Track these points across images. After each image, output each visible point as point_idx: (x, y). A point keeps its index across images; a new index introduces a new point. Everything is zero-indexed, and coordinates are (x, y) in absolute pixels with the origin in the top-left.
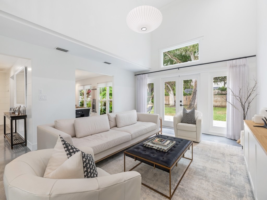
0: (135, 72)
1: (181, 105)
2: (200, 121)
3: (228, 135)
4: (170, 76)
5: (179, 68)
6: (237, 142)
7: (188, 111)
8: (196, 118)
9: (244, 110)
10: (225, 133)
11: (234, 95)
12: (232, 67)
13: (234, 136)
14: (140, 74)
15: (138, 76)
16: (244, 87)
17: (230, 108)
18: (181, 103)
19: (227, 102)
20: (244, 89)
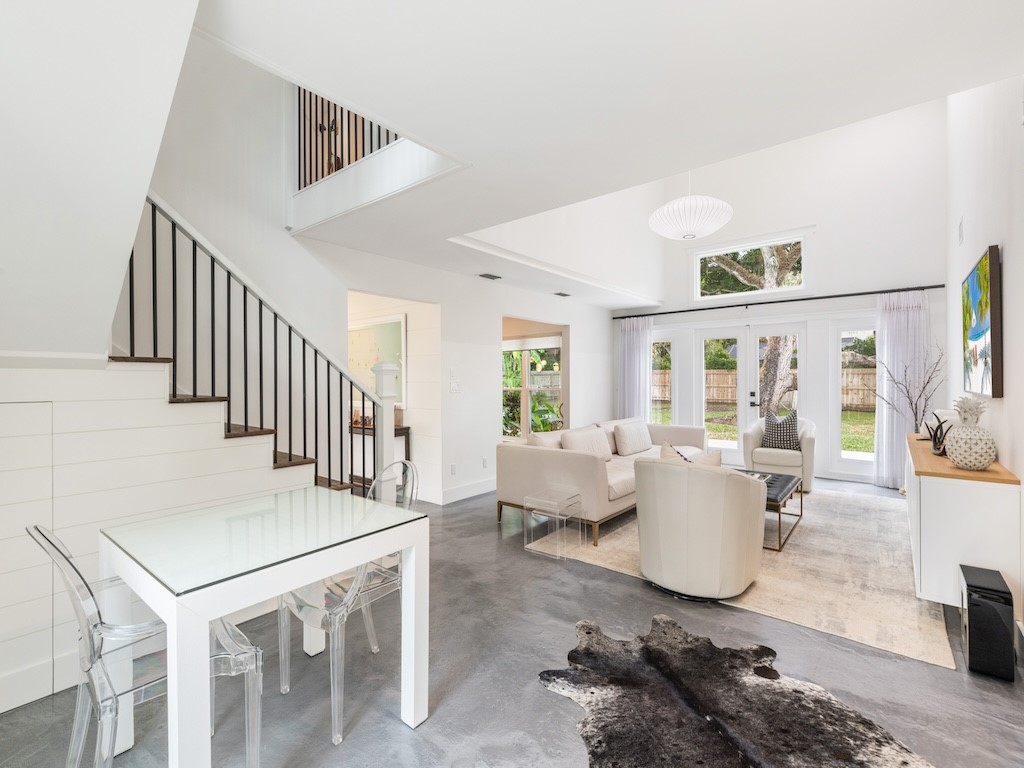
0: (613, 311)
1: (753, 404)
2: (812, 441)
3: (878, 478)
4: (721, 326)
5: (747, 305)
6: (900, 491)
7: (780, 419)
8: (799, 436)
9: (916, 415)
10: (872, 474)
11: (892, 379)
12: (890, 309)
13: (894, 481)
14: (630, 317)
15: (623, 320)
16: (917, 361)
17: (883, 411)
18: (753, 399)
19: (877, 398)
20: (917, 365)
